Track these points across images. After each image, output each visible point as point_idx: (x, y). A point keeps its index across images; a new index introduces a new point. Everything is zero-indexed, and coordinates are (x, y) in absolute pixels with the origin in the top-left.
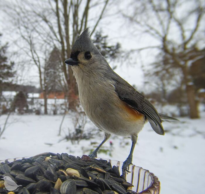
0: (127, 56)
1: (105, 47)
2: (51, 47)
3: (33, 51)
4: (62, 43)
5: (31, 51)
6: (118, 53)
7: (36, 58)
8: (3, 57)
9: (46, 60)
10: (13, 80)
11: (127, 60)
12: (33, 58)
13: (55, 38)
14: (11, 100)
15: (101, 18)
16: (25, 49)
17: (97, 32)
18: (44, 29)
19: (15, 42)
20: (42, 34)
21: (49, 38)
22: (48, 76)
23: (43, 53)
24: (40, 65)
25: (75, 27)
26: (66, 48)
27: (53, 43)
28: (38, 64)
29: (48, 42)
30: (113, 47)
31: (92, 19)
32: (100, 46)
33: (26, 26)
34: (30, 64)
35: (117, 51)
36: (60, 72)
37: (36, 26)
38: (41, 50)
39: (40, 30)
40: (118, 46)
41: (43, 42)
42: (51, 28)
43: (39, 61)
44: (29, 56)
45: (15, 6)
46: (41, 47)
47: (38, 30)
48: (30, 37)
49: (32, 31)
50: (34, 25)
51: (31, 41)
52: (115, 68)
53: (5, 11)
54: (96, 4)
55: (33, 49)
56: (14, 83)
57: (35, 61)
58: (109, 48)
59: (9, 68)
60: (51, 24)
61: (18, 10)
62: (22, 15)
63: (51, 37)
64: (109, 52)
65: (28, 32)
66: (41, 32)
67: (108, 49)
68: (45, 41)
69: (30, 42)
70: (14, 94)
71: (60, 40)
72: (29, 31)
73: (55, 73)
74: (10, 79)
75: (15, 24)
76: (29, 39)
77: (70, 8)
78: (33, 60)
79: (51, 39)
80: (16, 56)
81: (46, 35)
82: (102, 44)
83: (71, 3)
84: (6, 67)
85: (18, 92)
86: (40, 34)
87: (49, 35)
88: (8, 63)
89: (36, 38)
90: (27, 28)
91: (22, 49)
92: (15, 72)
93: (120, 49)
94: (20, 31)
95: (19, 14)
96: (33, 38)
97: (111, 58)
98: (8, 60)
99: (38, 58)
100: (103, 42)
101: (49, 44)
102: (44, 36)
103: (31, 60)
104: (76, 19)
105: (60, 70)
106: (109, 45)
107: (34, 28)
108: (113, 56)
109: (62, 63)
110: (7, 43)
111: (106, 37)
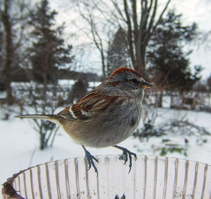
0: (205, 39)
1: (179, 27)
2: (116, 27)
4: (128, 22)
5: (92, 32)
6: (195, 34)
7: (98, 40)
8: (59, 39)
9: (109, 43)
10: (70, 67)
11: (205, 43)
12: (95, 41)
13: (120, 16)
14: (68, 90)
16: (85, 30)
17: (170, 10)
18: (107, 7)
19: (73, 22)
20: (105, 12)
21: (113, 17)
22: (111, 62)
23: (106, 35)
24: (102, 49)
25: (144, 3)
26: (133, 29)
27: (118, 22)
28: (100, 47)
29: (112, 21)
30: (188, 27)
32: (174, 26)
34: (91, 47)
35: (193, 32)
36: (126, 57)
37: (98, 3)
38: (103, 31)
39: (103, 7)
40: (194, 26)
41: (106, 22)
42: (116, 5)
43: (101, 44)
44: (90, 38)
46: (104, 28)
47: (100, 7)
48: (90, 16)
49: (93, 8)
50: (96, 2)
51: (92, 21)
52: (190, 52)
55: (94, 30)
56: (72, 69)
57: (97, 44)
58: (184, 28)
59: (66, 52)
60: (116, 0)
63: (115, 16)
64: (184, 33)
65: (88, 10)
66: (104, 10)
67: (182, 30)
68: (109, 21)
69: (90, 21)
70: (72, 82)
71: (126, 19)
73: (120, 58)
74: (67, 66)
76: (89, 18)
78: (94, 42)
79: (115, 19)
80: (74, 38)
81: (110, 14)
82: (175, 24)
84: (63, 51)
85: (76, 81)
86: (102, 12)
87: (113, 13)
88: (66, 47)
89: (97, 17)
90: (87, 5)
91: (81, 29)
92: (73, 57)
93: (197, 30)
94: (79, 9)
96: (94, 17)
97: (186, 40)
98: (65, 43)
99: (100, 40)
100: (176, 22)
101: (113, 24)
102: (108, 15)
103: (92, 43)
105: (126, 54)
106: (184, 25)
107: (96, 6)
108: (189, 38)
109: (128, 47)
110: (64, 23)
111: (180, 16)
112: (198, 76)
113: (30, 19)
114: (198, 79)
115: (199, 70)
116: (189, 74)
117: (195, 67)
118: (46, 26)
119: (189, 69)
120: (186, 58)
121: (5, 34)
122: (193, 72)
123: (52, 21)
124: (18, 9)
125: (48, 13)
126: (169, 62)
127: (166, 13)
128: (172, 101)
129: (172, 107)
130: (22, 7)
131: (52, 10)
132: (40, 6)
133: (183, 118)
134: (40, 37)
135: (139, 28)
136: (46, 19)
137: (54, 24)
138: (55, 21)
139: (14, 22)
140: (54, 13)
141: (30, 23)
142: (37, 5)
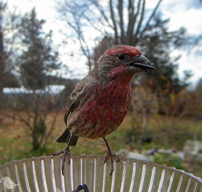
2: (102, 34)
3: (82, 40)
4: (115, 29)
5: (79, 39)
10: (57, 73)
18: (94, 14)
19: (60, 31)
20: (92, 20)
27: (104, 29)
29: (99, 28)
37: (85, 11)
39: (90, 15)
40: (183, 31)
43: (88, 51)
47: (87, 15)
48: (77, 23)
49: (80, 16)
50: (82, 10)
51: (79, 28)
57: (84, 51)
58: (172, 33)
60: (102, 7)
63: (102, 23)
64: (171, 38)
65: (75, 18)
66: (90, 17)
67: (170, 35)
68: (96, 28)
69: (77, 29)
71: (113, 26)
72: (77, 17)
76: (76, 26)
78: (81, 49)
79: (102, 26)
84: (50, 58)
86: (89, 20)
87: (100, 20)
88: (52, 54)
91: (68, 37)
94: (66, 18)
96: (81, 24)
99: (87, 47)
101: (100, 31)
103: (79, 50)
107: (83, 13)
110: (51, 31)
111: (167, 21)
112: (187, 82)
115: (188, 75)
116: (177, 80)
117: (185, 72)
118: (35, 35)
120: (175, 63)
134: (29, 45)
135: (125, 35)
136: (35, 28)
137: (43, 33)
140: (43, 22)
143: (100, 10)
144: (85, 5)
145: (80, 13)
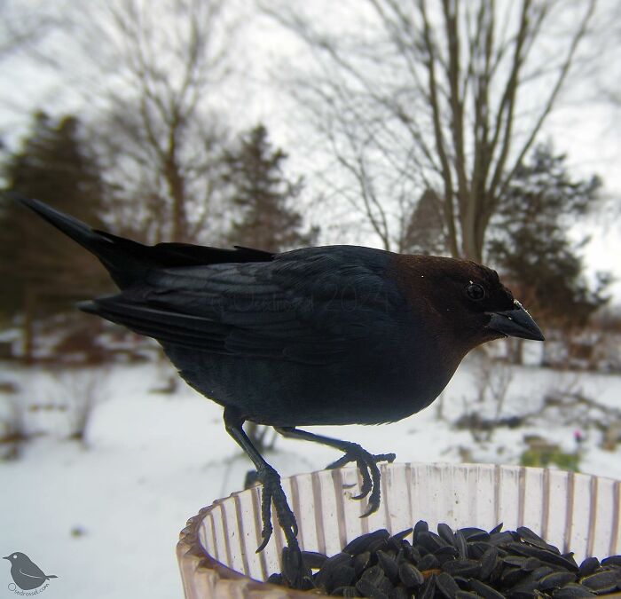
1: (562, 183)
2: (416, 185)
3: (370, 199)
4: (446, 175)
5: (364, 195)
7: (376, 215)
8: (291, 214)
9: (402, 220)
12: (370, 215)
15: (548, 109)
17: (540, 145)
18: (398, 140)
19: (319, 175)
20: (391, 152)
21: (411, 163)
23: (396, 203)
24: (387, 234)
25: (480, 132)
26: (456, 188)
27: (422, 174)
28: (382, 230)
29: (409, 172)
31: (526, 114)
33: (350, 130)
35: (593, 194)
37: (376, 131)
38: (389, 194)
39: (389, 141)
40: (596, 182)
41: (396, 175)
42: (417, 136)
43: (385, 224)
44: (358, 209)
45: (320, 80)
46: (391, 187)
47: (382, 141)
48: (360, 160)
49: (366, 143)
50: (371, 130)
51: (362, 170)
52: (586, 241)
53: (294, 94)
54: (538, 73)
55: (368, 193)
57: (374, 223)
58: (574, 187)
60: (417, 126)
61: (328, 90)
62: (339, 103)
63: (416, 161)
64: (571, 197)
65: (355, 148)
66: (390, 147)
67: (568, 191)
68: (403, 173)
69: (359, 173)
71: (440, 168)
72: (359, 145)
75: (321, 129)
77: (466, 83)
78: (368, 219)
79: (416, 167)
81: (404, 156)
82: (554, 177)
83: (471, 71)
84: (298, 241)
86: (386, 152)
87: (411, 154)
88: (305, 230)
89: (375, 163)
90: (352, 137)
91: (339, 191)
93: (601, 191)
94: (334, 146)
95: (330, 101)
96: (368, 163)
98: (304, 222)
99: (383, 213)
100: (556, 172)
101: (411, 178)
102: (398, 158)
103: (363, 221)
104: (483, 111)
105: (441, 247)
106: (574, 180)
107: (371, 137)
108: (582, 209)
109: (446, 230)
110: (302, 179)
111: (561, 158)
112: (603, 295)
113: (225, 169)
114: (604, 302)
115: (605, 281)
116: (583, 291)
117: (598, 275)
118: (261, 185)
119: (584, 280)
120: (578, 253)
121: (170, 201)
122: (593, 284)
123: (274, 174)
124: (201, 147)
125: (267, 156)
126: (539, 263)
127: (531, 152)
128: (545, 353)
129: (546, 364)
130: (209, 142)
131: (274, 150)
132: (248, 139)
133: (570, 386)
134: (247, 208)
135: (469, 187)
136: (261, 169)
137: (277, 181)
138: (282, 172)
139: (192, 174)
140: (280, 156)
141: (227, 179)
142: (240, 137)
143: (411, 131)
144: (378, 120)
145: (364, 136)
